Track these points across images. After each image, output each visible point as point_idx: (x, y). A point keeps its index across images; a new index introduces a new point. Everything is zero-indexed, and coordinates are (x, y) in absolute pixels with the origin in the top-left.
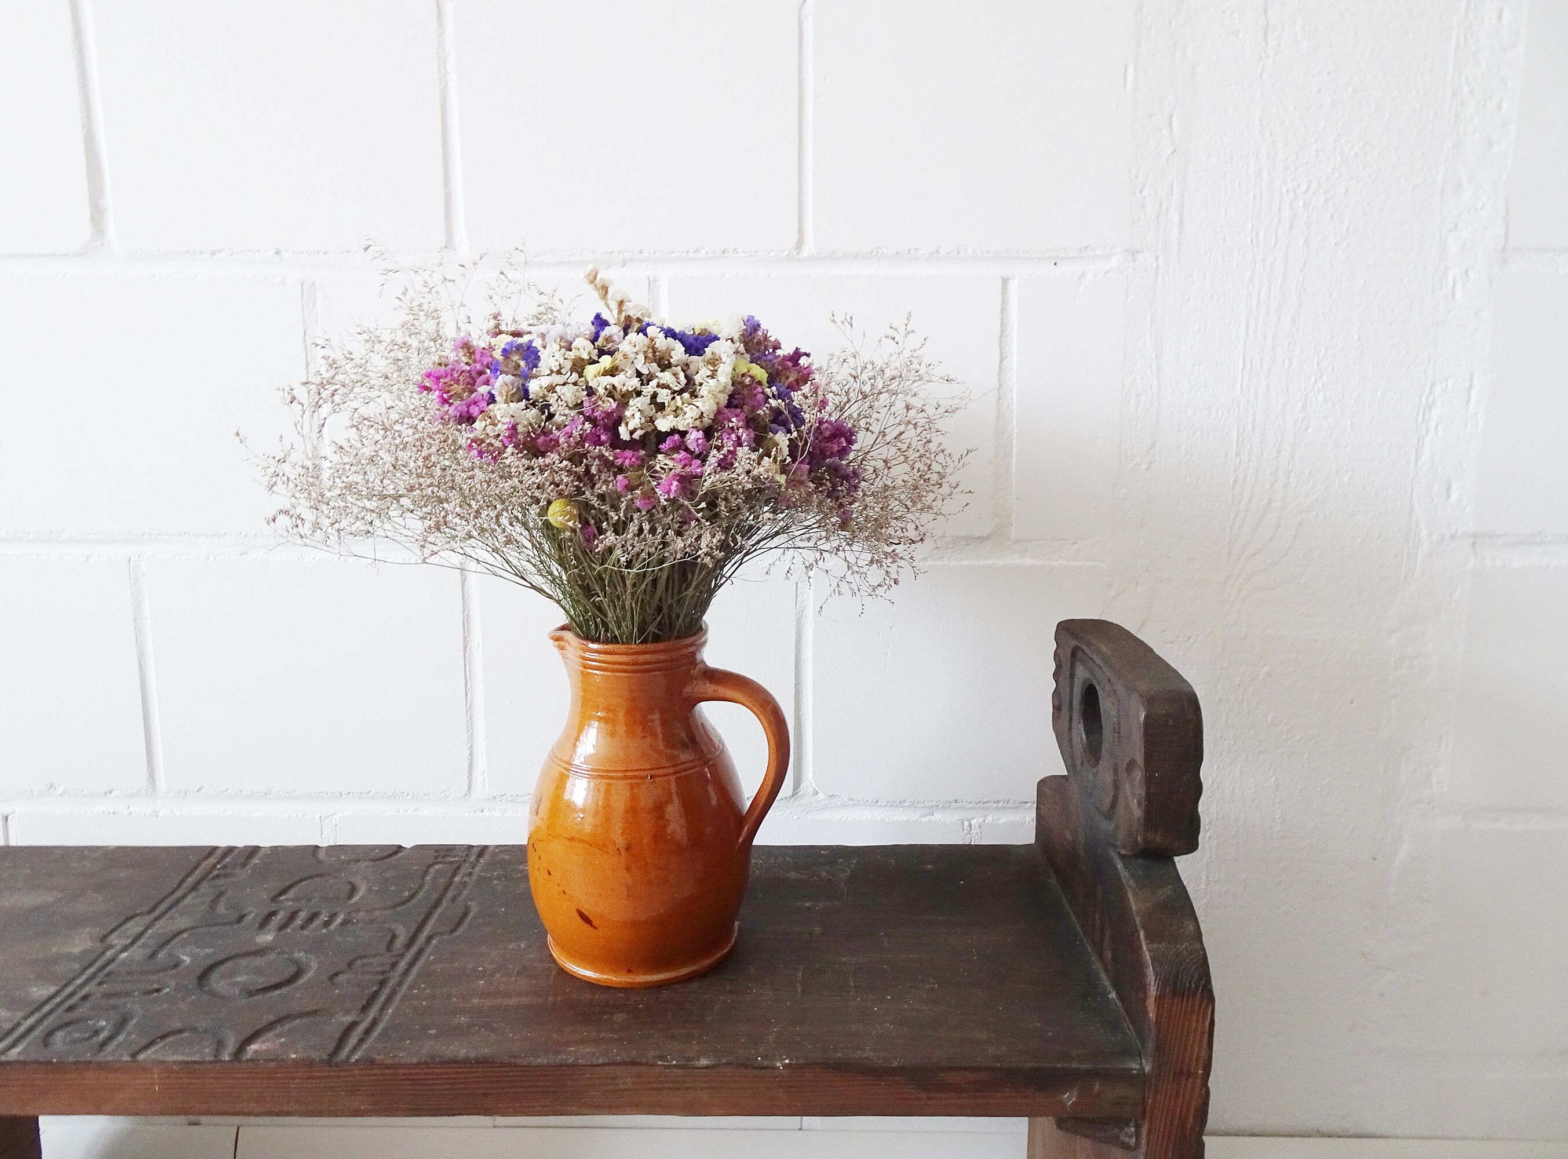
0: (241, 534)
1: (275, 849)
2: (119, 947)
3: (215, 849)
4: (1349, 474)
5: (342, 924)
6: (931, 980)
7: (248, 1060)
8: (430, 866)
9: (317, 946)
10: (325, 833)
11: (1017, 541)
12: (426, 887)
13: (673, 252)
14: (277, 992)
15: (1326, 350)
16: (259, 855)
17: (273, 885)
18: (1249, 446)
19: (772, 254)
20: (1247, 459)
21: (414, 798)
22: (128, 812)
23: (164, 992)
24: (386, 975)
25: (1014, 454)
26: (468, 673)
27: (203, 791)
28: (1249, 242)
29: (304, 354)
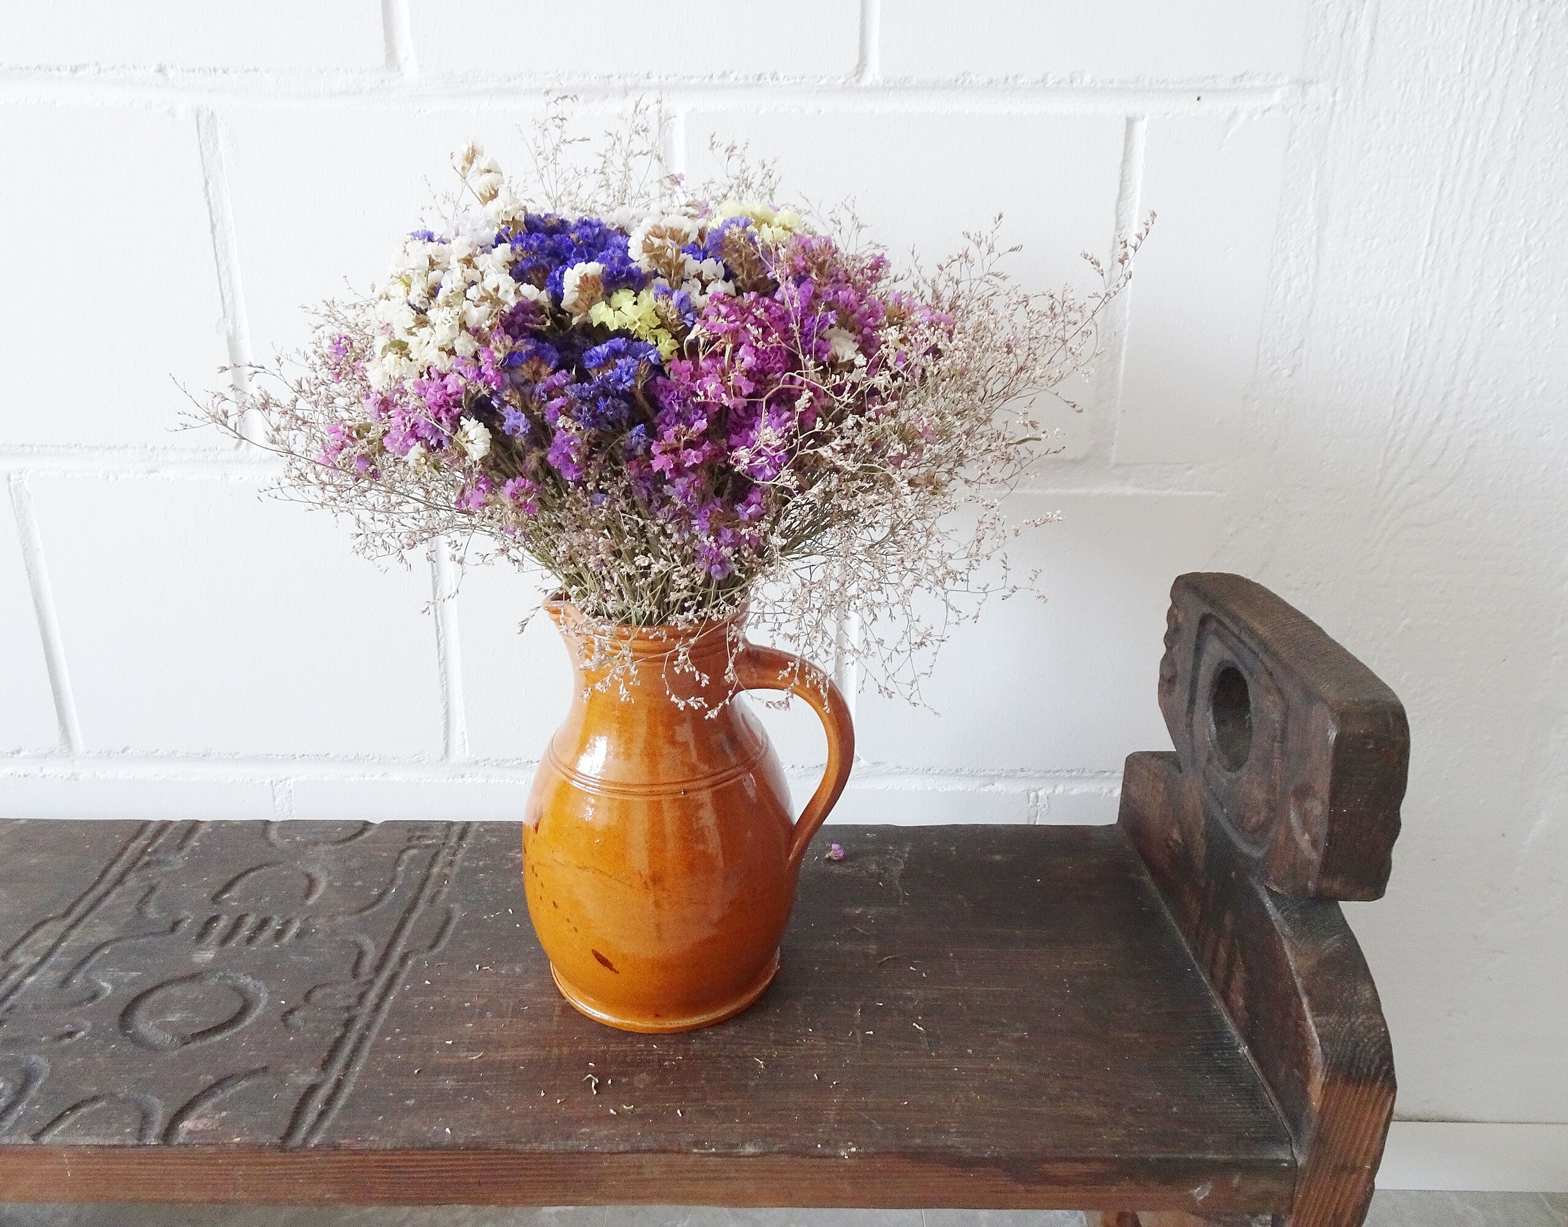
0: (146, 446)
1: (217, 825)
2: (23, 970)
3: (145, 824)
4: (1544, 384)
5: (299, 936)
6: (1018, 1025)
7: (179, 1145)
8: (403, 851)
9: (265, 970)
10: (278, 799)
11: (1118, 465)
12: (399, 882)
13: (691, 77)
14: (218, 1038)
15: (1539, 221)
16: (197, 836)
17: (213, 879)
18: (1423, 346)
19: (824, 81)
20: (1418, 364)
21: (382, 761)
22: (42, 774)
23: (78, 1036)
24: (353, 1013)
25: (1123, 355)
26: (439, 618)
27: (130, 751)
28: (1459, 70)
29: (208, 212)
